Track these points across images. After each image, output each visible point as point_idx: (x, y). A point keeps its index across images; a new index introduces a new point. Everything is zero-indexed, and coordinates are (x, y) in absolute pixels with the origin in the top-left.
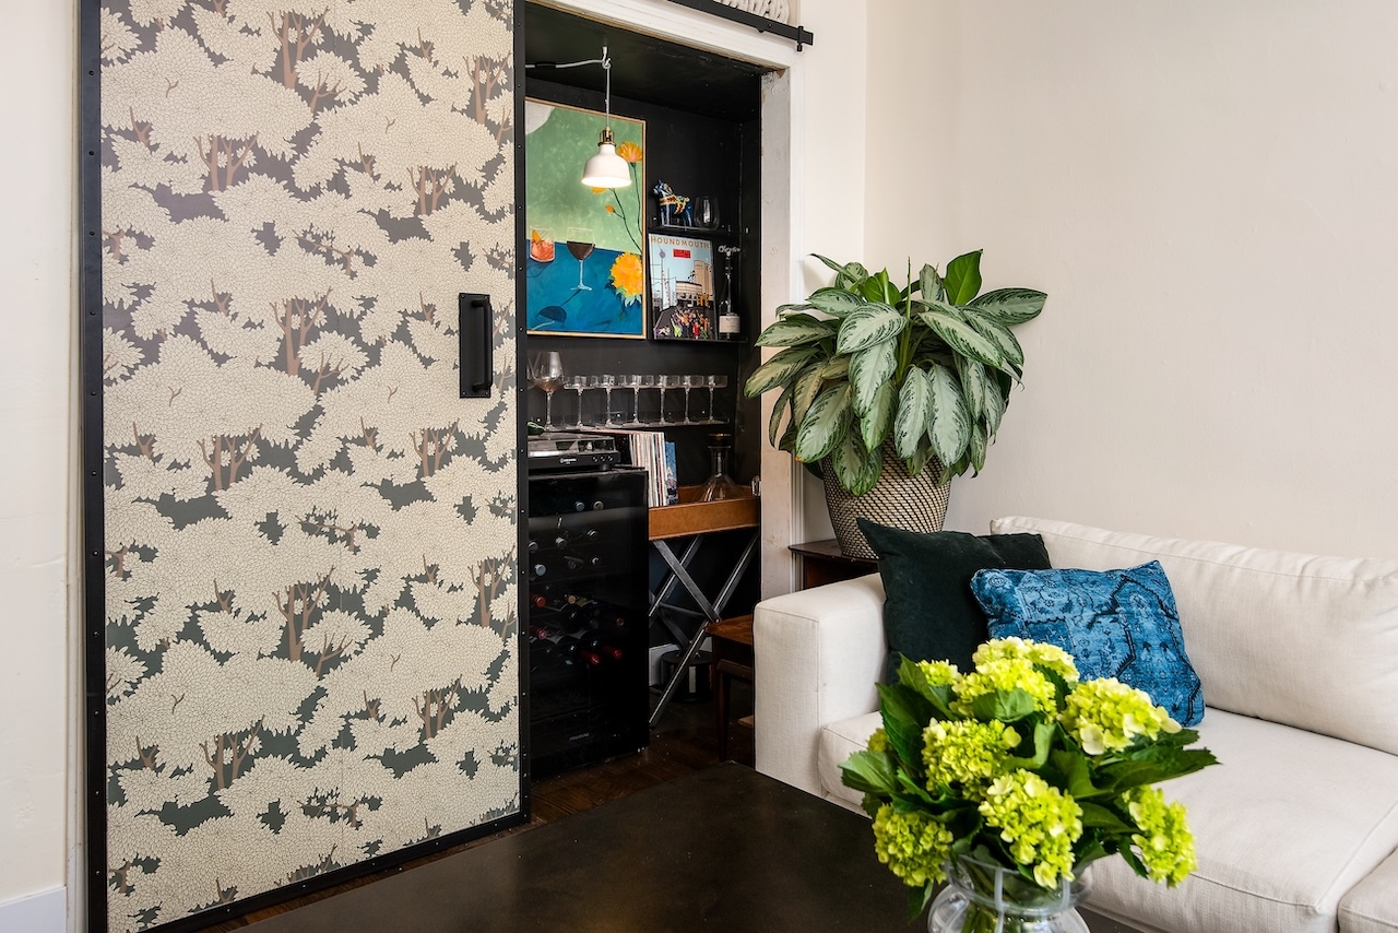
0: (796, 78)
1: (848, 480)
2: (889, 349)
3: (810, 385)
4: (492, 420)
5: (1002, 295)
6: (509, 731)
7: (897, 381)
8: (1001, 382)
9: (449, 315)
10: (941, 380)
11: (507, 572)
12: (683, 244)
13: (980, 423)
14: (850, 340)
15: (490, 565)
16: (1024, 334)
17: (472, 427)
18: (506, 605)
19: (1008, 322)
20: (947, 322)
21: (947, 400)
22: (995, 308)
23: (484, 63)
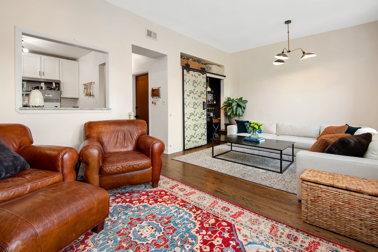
0: (224, 80)
1: (232, 117)
2: (236, 106)
3: (228, 109)
4: (205, 112)
5: (244, 101)
6: (206, 137)
7: (237, 109)
8: (244, 108)
9: (202, 103)
10: (240, 108)
11: (206, 124)
12: (210, 94)
13: (243, 112)
14: (233, 105)
15: (205, 124)
16: (246, 104)
17: (204, 112)
18: (206, 127)
19: (245, 103)
20: (240, 103)
21: (241, 110)
22: (243, 102)
23: (204, 82)
